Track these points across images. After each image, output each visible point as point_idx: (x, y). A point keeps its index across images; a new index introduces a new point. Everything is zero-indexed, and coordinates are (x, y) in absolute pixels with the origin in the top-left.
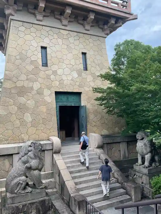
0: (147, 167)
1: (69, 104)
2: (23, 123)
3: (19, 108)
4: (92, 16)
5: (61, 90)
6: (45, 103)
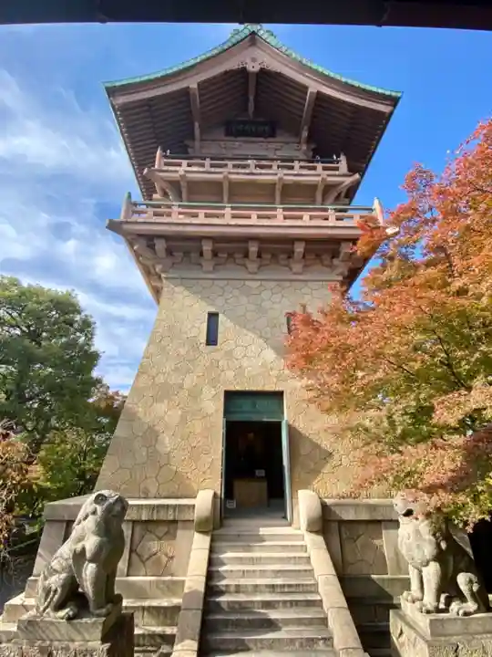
0: (428, 612)
4: (299, 248)
6: (202, 415)
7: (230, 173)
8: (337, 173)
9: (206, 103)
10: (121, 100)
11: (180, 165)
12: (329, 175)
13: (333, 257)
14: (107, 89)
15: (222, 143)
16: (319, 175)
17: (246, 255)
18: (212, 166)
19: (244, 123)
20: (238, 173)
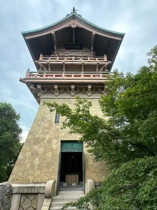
1: (72, 151)
2: (32, 166)
3: (32, 154)
4: (90, 87)
5: (66, 139)
6: (52, 150)
7: (65, 61)
8: (103, 61)
9: (58, 39)
10: (28, 38)
11: (48, 59)
12: (100, 62)
13: (102, 90)
14: (23, 34)
15: (64, 52)
16: (97, 62)
17: (71, 90)
18: (59, 59)
19: (72, 45)
20: (68, 61)
